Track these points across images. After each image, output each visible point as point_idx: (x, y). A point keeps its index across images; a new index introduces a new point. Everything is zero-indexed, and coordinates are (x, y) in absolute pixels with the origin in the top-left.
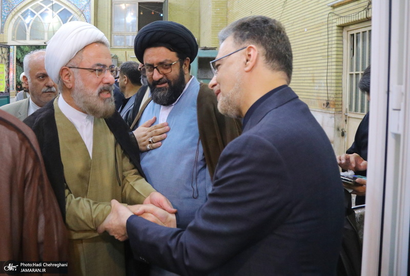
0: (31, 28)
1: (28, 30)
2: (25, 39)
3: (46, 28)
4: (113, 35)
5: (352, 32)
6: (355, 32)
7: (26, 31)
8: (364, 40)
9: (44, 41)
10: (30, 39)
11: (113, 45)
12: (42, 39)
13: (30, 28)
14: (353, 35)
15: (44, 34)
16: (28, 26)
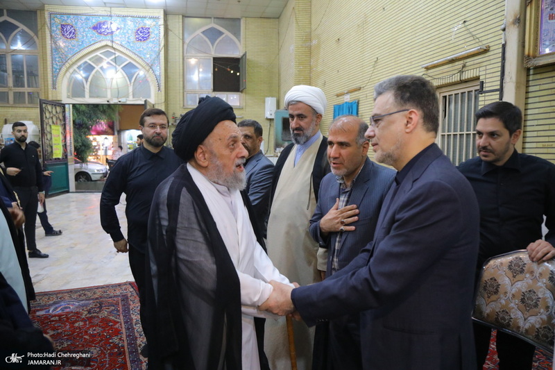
0: (91, 83)
1: (87, 86)
2: (83, 96)
3: (108, 85)
4: (185, 93)
5: (445, 94)
6: (447, 94)
7: (84, 87)
8: (456, 102)
9: (108, 99)
10: (90, 97)
11: (185, 104)
12: (104, 97)
13: (89, 83)
14: (445, 97)
15: (107, 91)
16: (87, 82)
